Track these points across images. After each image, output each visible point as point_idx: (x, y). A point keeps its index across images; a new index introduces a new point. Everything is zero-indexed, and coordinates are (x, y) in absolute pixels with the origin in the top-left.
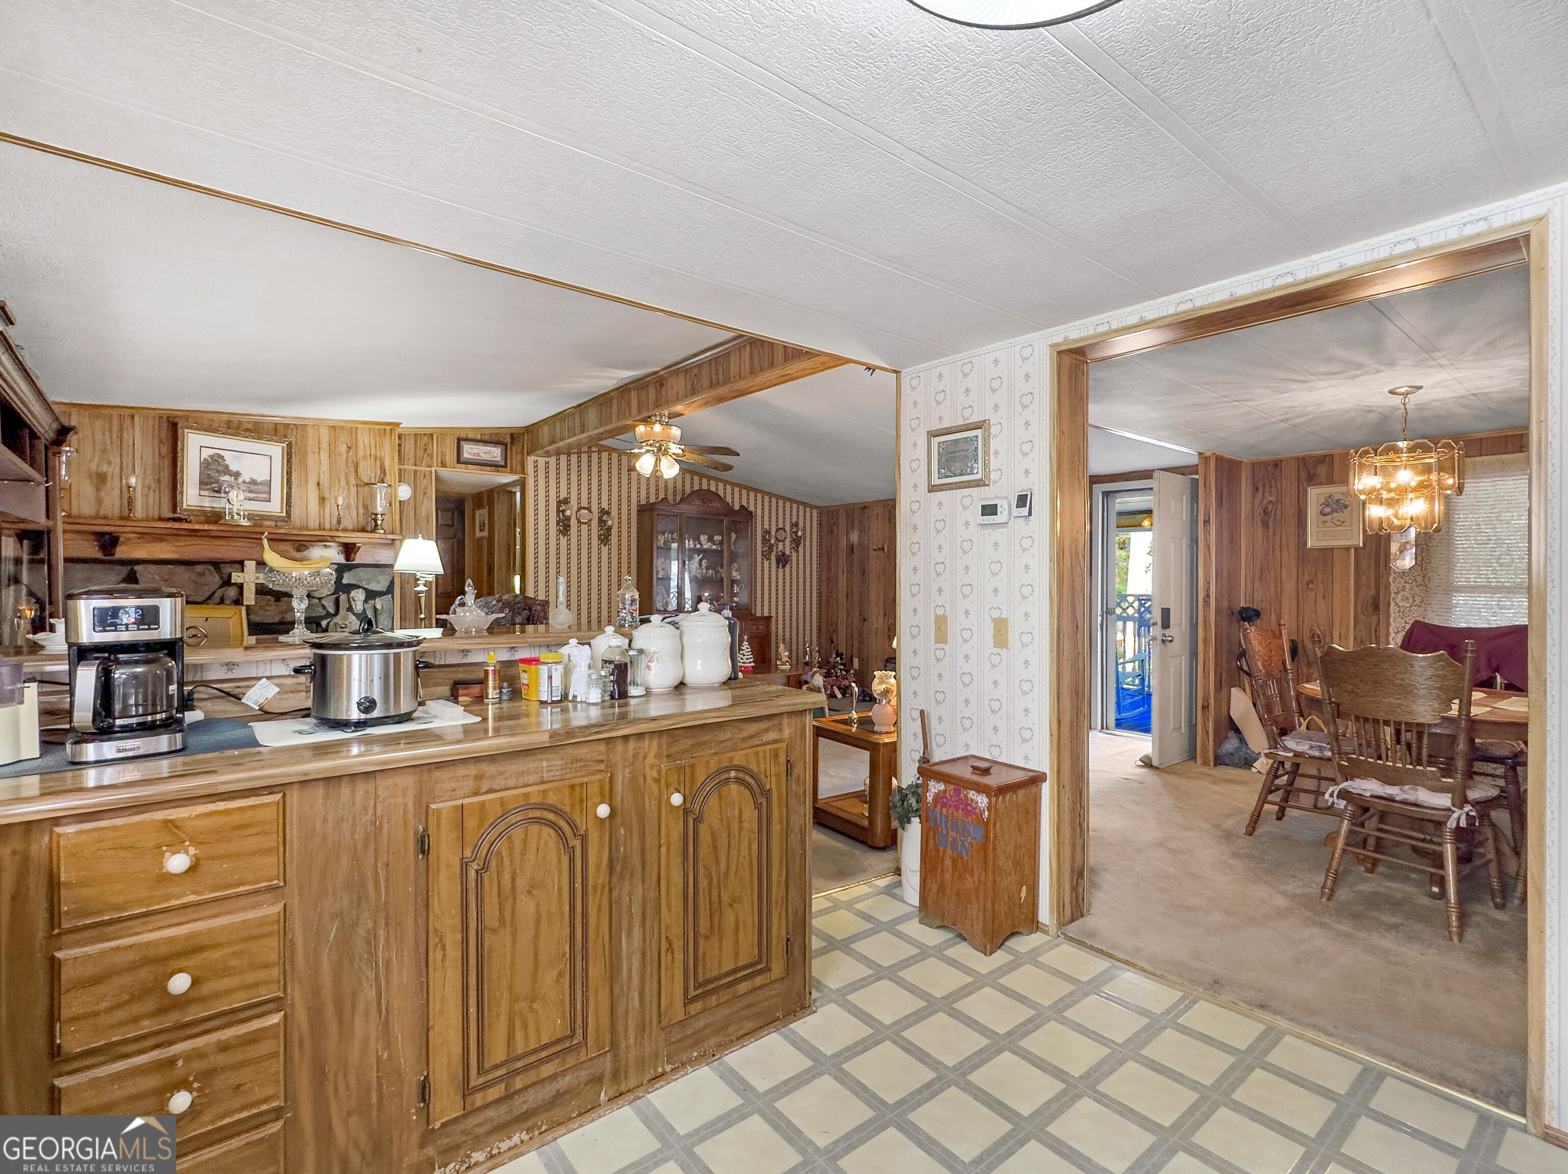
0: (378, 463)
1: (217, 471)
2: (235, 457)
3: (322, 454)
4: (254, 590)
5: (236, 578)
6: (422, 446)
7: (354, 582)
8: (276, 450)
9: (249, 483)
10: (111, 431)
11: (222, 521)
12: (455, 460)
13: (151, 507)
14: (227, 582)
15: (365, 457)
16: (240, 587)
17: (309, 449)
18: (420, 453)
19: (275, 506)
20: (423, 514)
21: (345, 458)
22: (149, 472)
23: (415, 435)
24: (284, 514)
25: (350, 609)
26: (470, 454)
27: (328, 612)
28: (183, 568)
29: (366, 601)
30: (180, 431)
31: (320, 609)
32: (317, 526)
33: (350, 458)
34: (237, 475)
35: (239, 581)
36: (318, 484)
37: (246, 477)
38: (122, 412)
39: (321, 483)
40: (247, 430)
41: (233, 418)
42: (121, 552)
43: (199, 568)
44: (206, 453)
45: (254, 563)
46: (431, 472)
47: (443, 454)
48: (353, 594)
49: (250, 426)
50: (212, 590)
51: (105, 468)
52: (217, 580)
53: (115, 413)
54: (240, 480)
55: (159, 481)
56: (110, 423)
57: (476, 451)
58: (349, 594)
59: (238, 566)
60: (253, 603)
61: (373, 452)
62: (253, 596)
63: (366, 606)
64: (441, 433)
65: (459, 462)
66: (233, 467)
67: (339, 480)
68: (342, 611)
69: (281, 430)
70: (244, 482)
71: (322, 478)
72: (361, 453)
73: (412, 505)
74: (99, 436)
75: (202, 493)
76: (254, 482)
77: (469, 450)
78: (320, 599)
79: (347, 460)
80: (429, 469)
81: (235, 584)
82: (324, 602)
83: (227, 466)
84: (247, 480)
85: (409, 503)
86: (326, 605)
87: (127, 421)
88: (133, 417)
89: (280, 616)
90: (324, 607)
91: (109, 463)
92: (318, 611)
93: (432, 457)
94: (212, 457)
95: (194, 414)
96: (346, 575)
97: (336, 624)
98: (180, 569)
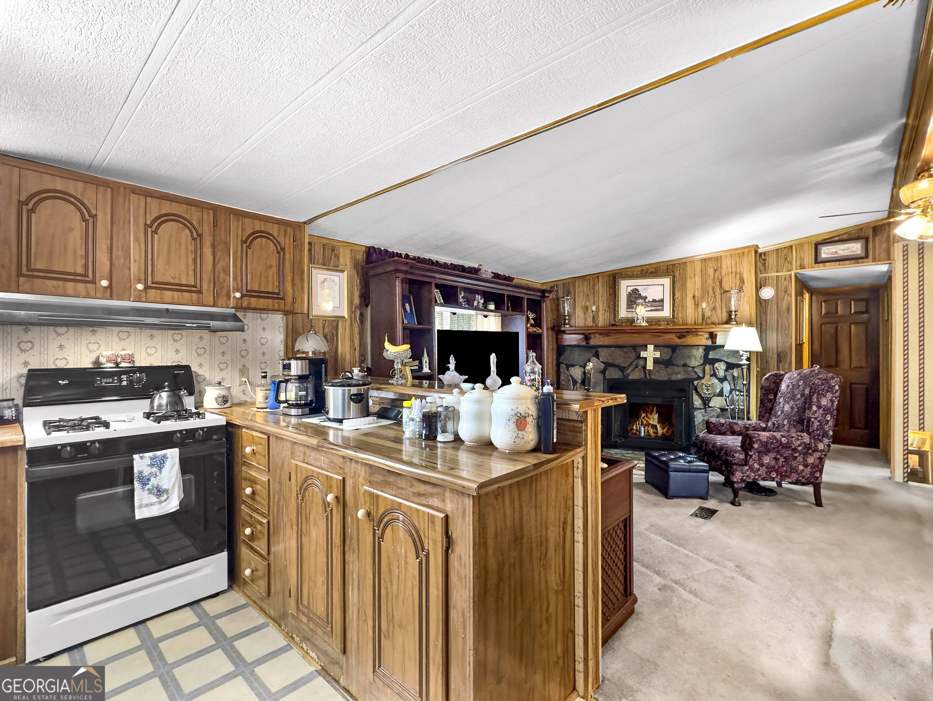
0: (738, 276)
1: (635, 298)
2: (644, 289)
3: (696, 278)
4: (652, 361)
5: (643, 354)
6: (783, 257)
7: (717, 357)
8: (667, 281)
9: (652, 302)
10: (590, 286)
11: (634, 324)
12: (813, 261)
13: (606, 320)
14: (639, 357)
15: (728, 274)
16: (645, 359)
17: (688, 276)
18: (781, 261)
19: (666, 313)
20: (784, 307)
21: (712, 277)
22: (605, 303)
23: (777, 250)
24: (671, 317)
25: (714, 375)
26: (827, 254)
27: (698, 376)
28: (618, 349)
29: (726, 370)
30: (617, 280)
31: (693, 374)
32: (693, 322)
33: (716, 277)
34: (645, 298)
35: (645, 356)
36: (694, 297)
37: (650, 299)
38: (594, 276)
39: (696, 295)
40: (652, 272)
41: (643, 268)
42: (592, 342)
43: (625, 350)
44: (630, 289)
45: (653, 346)
46: (791, 275)
47: (802, 259)
48: (716, 365)
49: (653, 270)
50: (632, 361)
51: (588, 304)
52: (634, 355)
53: (591, 277)
54: (647, 301)
55: (609, 307)
56: (590, 283)
57: (834, 250)
58: (713, 365)
59: (644, 348)
60: (652, 368)
61: (734, 270)
62: (652, 364)
63: (727, 373)
64: (800, 244)
65: (817, 262)
66: (643, 295)
67: (708, 292)
68: (707, 376)
69: (671, 268)
70: (649, 302)
71: (696, 293)
72: (724, 271)
73: (775, 301)
74: (585, 289)
75: (628, 310)
76: (654, 301)
77: (827, 251)
78: (693, 368)
79: (714, 279)
80: (789, 273)
81: (643, 358)
82: (695, 370)
83: (640, 294)
84: (651, 300)
85: (772, 301)
86: (697, 371)
87: (596, 280)
88: (598, 278)
89: (668, 377)
90: (696, 373)
91: (589, 301)
92: (692, 375)
93: (791, 264)
94: (632, 291)
95: (624, 270)
96: (711, 353)
97: (702, 384)
98: (617, 350)
